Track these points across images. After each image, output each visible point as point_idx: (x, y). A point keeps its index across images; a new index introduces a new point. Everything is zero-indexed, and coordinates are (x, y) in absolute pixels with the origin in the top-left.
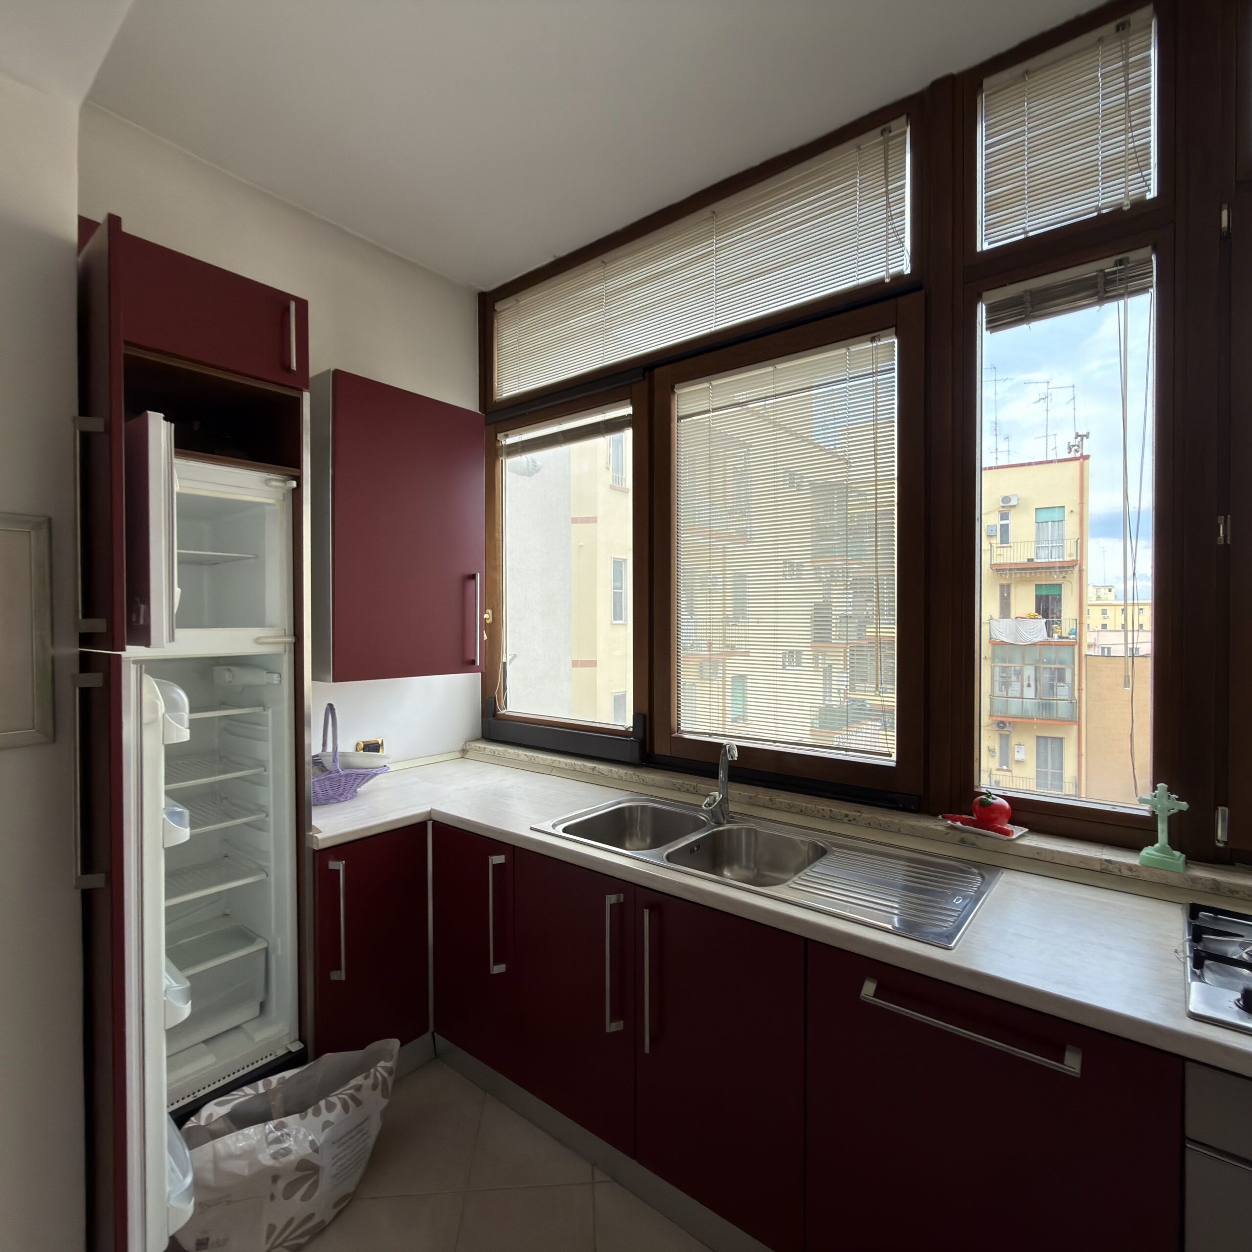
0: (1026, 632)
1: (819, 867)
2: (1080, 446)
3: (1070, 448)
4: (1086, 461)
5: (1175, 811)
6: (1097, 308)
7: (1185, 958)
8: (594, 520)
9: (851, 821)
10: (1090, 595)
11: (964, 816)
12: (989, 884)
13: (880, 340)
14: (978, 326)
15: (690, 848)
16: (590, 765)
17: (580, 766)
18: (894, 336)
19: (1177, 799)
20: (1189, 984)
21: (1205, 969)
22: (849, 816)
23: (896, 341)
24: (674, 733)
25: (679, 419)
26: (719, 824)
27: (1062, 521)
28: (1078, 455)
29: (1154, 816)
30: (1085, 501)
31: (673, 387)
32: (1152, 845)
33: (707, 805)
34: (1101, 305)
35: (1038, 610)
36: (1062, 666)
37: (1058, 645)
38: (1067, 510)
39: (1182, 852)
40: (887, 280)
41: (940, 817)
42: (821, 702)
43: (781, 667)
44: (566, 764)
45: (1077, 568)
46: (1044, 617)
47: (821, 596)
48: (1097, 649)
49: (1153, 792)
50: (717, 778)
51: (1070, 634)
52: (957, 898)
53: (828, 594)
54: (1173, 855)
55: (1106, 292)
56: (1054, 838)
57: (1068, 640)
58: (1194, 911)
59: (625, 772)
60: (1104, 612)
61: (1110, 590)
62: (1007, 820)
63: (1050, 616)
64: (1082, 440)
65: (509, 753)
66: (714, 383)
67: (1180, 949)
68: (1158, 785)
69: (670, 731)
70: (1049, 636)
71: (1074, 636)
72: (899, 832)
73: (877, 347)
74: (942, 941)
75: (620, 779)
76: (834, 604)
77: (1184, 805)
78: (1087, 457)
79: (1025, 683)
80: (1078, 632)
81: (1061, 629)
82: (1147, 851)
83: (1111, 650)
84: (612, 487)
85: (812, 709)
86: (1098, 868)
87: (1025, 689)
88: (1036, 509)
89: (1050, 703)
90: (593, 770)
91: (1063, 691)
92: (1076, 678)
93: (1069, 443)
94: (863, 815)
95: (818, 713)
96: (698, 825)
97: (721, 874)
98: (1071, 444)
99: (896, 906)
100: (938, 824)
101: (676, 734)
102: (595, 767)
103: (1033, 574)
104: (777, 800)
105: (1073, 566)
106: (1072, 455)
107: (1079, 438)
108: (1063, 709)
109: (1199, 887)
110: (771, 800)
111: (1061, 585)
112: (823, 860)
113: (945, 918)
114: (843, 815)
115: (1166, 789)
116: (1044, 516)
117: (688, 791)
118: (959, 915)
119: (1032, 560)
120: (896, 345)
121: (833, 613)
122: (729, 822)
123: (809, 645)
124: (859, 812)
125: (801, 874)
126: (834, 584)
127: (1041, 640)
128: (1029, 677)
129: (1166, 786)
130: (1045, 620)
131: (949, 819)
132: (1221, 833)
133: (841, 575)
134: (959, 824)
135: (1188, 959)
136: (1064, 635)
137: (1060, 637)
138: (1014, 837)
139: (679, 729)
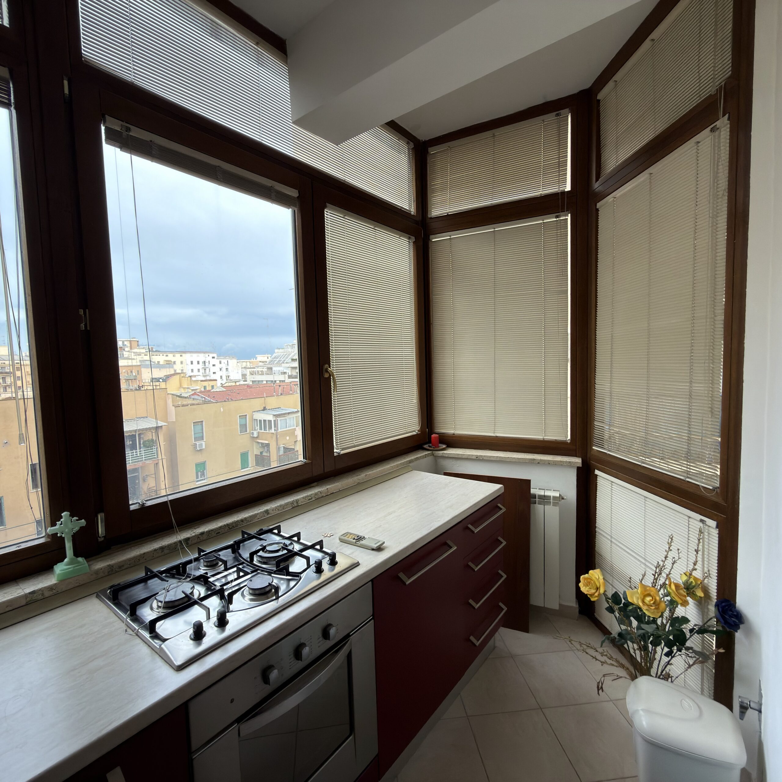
5: (77, 529)
39: (84, 556)
68: (62, 514)
77: (83, 523)
86: (24, 604)
109: (101, 575)
115: (69, 515)
129: (69, 513)
132: (101, 532)
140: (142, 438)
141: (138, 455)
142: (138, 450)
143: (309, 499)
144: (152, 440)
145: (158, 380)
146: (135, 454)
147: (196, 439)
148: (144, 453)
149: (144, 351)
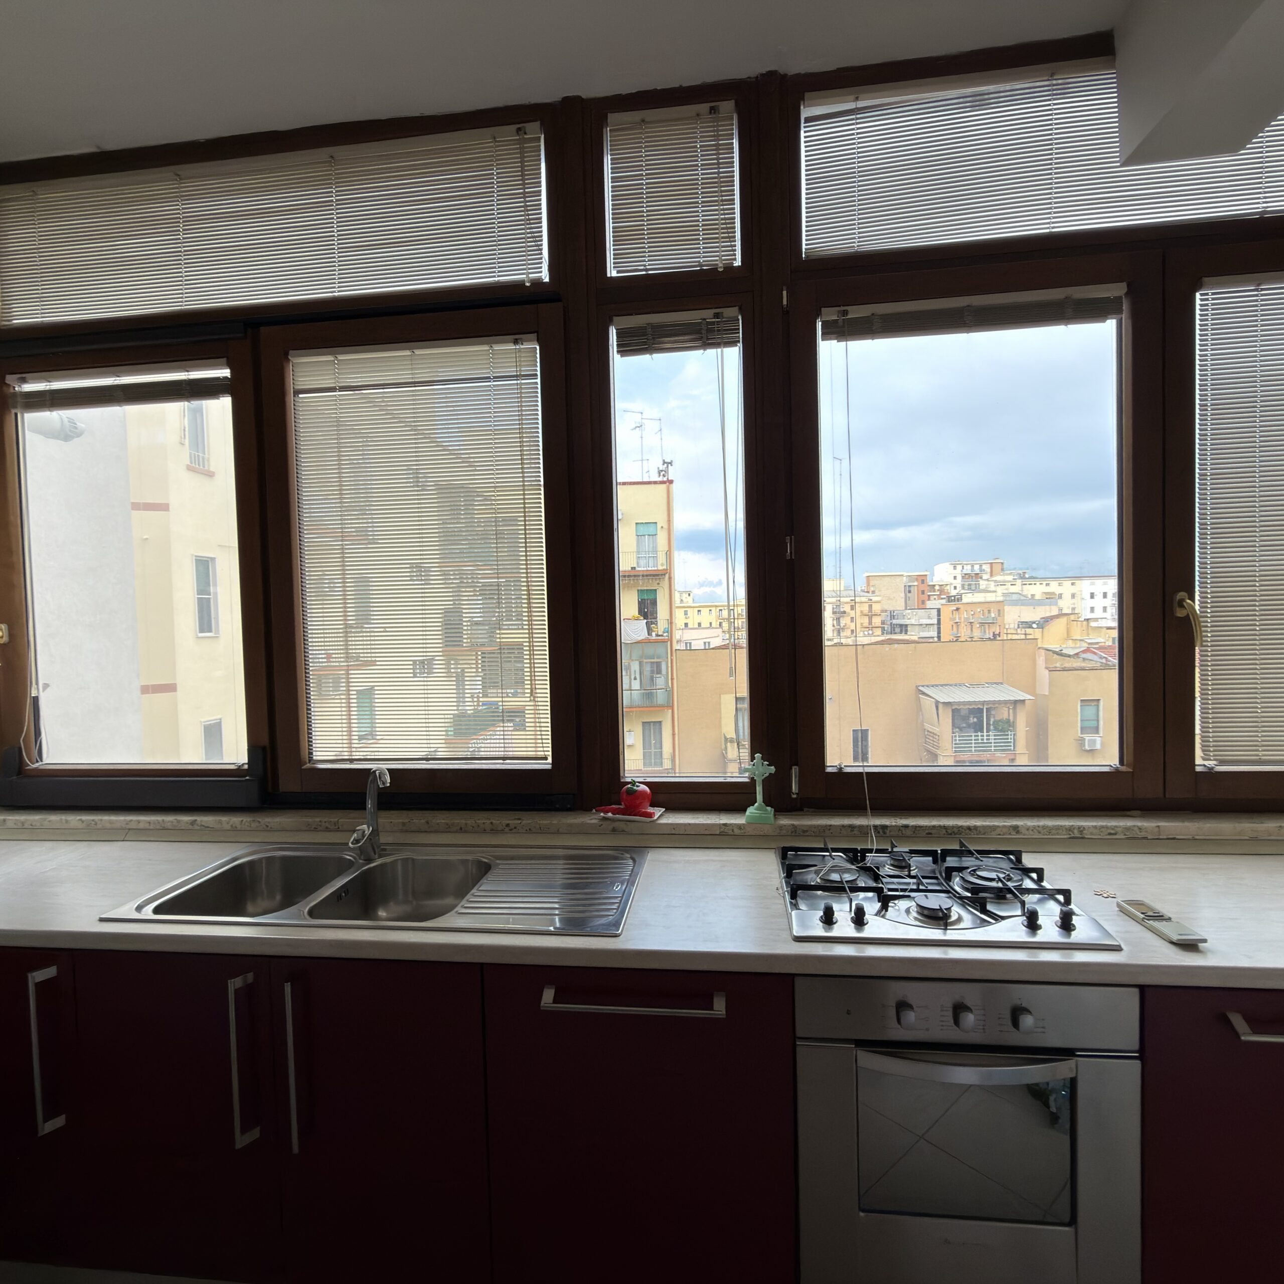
0: (632, 632)
1: (485, 885)
2: (666, 471)
3: (660, 472)
4: (671, 485)
5: (767, 775)
6: (701, 351)
7: (784, 893)
8: (164, 507)
9: (512, 830)
10: (677, 597)
11: (614, 806)
12: (641, 865)
13: (522, 344)
14: (610, 347)
15: (337, 896)
16: (186, 818)
17: (172, 822)
18: (536, 342)
19: (768, 765)
20: (791, 914)
21: (798, 899)
22: (510, 825)
23: (538, 348)
24: (307, 764)
25: (297, 392)
26: (369, 860)
27: (655, 535)
28: (665, 479)
29: (753, 780)
30: (671, 519)
31: (286, 355)
32: (753, 805)
33: (355, 842)
34: (705, 350)
35: (640, 612)
36: (658, 660)
37: (656, 642)
38: (659, 526)
39: (772, 808)
40: (528, 284)
41: (594, 811)
42: (455, 708)
43: (412, 675)
44: (149, 823)
45: (667, 576)
46: (645, 619)
47: (452, 603)
48: (682, 644)
49: (752, 761)
50: (365, 809)
51: (664, 632)
52: (616, 885)
53: (458, 600)
54: (766, 810)
55: (708, 339)
56: (684, 812)
57: (663, 638)
58: (784, 853)
59: (240, 819)
60: (686, 613)
61: (689, 595)
62: (649, 804)
63: (649, 617)
64: (668, 467)
65: (50, 821)
66: (341, 357)
67: (779, 886)
68: (756, 755)
69: (299, 761)
70: (649, 635)
71: (667, 634)
72: (558, 832)
73: (520, 350)
74: (611, 930)
75: (234, 829)
76: (464, 611)
77: (772, 769)
78: (671, 482)
79: (633, 677)
80: (670, 630)
81: (657, 628)
82: (751, 810)
83: (692, 644)
84: (189, 468)
85: (446, 716)
86: (718, 832)
87: (633, 681)
88: (636, 523)
89: (651, 692)
90: (193, 825)
91: (660, 681)
92: (670, 669)
93: (658, 468)
94: (524, 822)
95: (452, 720)
96: (343, 867)
97: (376, 918)
98: (661, 469)
99: (557, 906)
100: (592, 818)
101: (308, 765)
102: (196, 820)
103: (636, 581)
104: (434, 821)
105: (665, 575)
106: (661, 479)
107: (666, 465)
108: (660, 697)
109: (784, 832)
110: (428, 823)
111: (656, 590)
112: (490, 876)
113: (609, 907)
114: (504, 825)
115: (760, 758)
116: (643, 530)
117: (327, 830)
118: (621, 900)
119: (635, 568)
120: (538, 351)
121: (464, 619)
122: (380, 856)
123: (440, 650)
124: (519, 819)
125: (468, 897)
126: (464, 590)
127: (643, 638)
128: (635, 672)
129: (761, 755)
130: (645, 621)
131: (602, 811)
132: (794, 788)
133: (470, 581)
134: (610, 814)
135: (786, 893)
136: (660, 633)
137: (657, 635)
138: (655, 818)
139: (311, 759)
140: (992, 716)
141: (985, 741)
142: (985, 734)
143: (1110, 834)
144: (1008, 721)
145: (1028, 625)
146: (980, 738)
147: (1083, 730)
148: (995, 739)
149: (1010, 578)
